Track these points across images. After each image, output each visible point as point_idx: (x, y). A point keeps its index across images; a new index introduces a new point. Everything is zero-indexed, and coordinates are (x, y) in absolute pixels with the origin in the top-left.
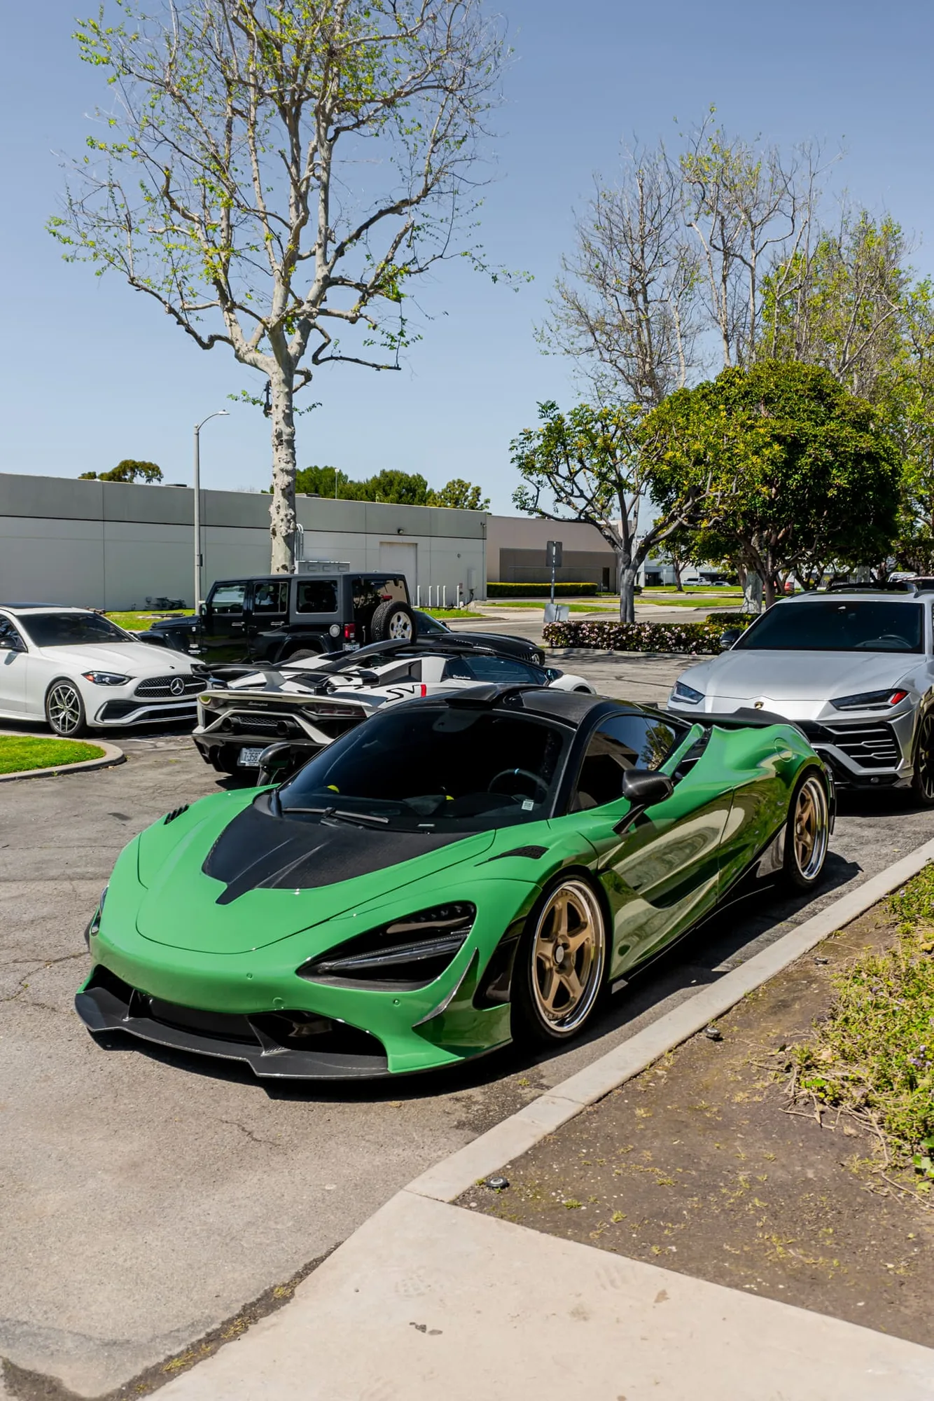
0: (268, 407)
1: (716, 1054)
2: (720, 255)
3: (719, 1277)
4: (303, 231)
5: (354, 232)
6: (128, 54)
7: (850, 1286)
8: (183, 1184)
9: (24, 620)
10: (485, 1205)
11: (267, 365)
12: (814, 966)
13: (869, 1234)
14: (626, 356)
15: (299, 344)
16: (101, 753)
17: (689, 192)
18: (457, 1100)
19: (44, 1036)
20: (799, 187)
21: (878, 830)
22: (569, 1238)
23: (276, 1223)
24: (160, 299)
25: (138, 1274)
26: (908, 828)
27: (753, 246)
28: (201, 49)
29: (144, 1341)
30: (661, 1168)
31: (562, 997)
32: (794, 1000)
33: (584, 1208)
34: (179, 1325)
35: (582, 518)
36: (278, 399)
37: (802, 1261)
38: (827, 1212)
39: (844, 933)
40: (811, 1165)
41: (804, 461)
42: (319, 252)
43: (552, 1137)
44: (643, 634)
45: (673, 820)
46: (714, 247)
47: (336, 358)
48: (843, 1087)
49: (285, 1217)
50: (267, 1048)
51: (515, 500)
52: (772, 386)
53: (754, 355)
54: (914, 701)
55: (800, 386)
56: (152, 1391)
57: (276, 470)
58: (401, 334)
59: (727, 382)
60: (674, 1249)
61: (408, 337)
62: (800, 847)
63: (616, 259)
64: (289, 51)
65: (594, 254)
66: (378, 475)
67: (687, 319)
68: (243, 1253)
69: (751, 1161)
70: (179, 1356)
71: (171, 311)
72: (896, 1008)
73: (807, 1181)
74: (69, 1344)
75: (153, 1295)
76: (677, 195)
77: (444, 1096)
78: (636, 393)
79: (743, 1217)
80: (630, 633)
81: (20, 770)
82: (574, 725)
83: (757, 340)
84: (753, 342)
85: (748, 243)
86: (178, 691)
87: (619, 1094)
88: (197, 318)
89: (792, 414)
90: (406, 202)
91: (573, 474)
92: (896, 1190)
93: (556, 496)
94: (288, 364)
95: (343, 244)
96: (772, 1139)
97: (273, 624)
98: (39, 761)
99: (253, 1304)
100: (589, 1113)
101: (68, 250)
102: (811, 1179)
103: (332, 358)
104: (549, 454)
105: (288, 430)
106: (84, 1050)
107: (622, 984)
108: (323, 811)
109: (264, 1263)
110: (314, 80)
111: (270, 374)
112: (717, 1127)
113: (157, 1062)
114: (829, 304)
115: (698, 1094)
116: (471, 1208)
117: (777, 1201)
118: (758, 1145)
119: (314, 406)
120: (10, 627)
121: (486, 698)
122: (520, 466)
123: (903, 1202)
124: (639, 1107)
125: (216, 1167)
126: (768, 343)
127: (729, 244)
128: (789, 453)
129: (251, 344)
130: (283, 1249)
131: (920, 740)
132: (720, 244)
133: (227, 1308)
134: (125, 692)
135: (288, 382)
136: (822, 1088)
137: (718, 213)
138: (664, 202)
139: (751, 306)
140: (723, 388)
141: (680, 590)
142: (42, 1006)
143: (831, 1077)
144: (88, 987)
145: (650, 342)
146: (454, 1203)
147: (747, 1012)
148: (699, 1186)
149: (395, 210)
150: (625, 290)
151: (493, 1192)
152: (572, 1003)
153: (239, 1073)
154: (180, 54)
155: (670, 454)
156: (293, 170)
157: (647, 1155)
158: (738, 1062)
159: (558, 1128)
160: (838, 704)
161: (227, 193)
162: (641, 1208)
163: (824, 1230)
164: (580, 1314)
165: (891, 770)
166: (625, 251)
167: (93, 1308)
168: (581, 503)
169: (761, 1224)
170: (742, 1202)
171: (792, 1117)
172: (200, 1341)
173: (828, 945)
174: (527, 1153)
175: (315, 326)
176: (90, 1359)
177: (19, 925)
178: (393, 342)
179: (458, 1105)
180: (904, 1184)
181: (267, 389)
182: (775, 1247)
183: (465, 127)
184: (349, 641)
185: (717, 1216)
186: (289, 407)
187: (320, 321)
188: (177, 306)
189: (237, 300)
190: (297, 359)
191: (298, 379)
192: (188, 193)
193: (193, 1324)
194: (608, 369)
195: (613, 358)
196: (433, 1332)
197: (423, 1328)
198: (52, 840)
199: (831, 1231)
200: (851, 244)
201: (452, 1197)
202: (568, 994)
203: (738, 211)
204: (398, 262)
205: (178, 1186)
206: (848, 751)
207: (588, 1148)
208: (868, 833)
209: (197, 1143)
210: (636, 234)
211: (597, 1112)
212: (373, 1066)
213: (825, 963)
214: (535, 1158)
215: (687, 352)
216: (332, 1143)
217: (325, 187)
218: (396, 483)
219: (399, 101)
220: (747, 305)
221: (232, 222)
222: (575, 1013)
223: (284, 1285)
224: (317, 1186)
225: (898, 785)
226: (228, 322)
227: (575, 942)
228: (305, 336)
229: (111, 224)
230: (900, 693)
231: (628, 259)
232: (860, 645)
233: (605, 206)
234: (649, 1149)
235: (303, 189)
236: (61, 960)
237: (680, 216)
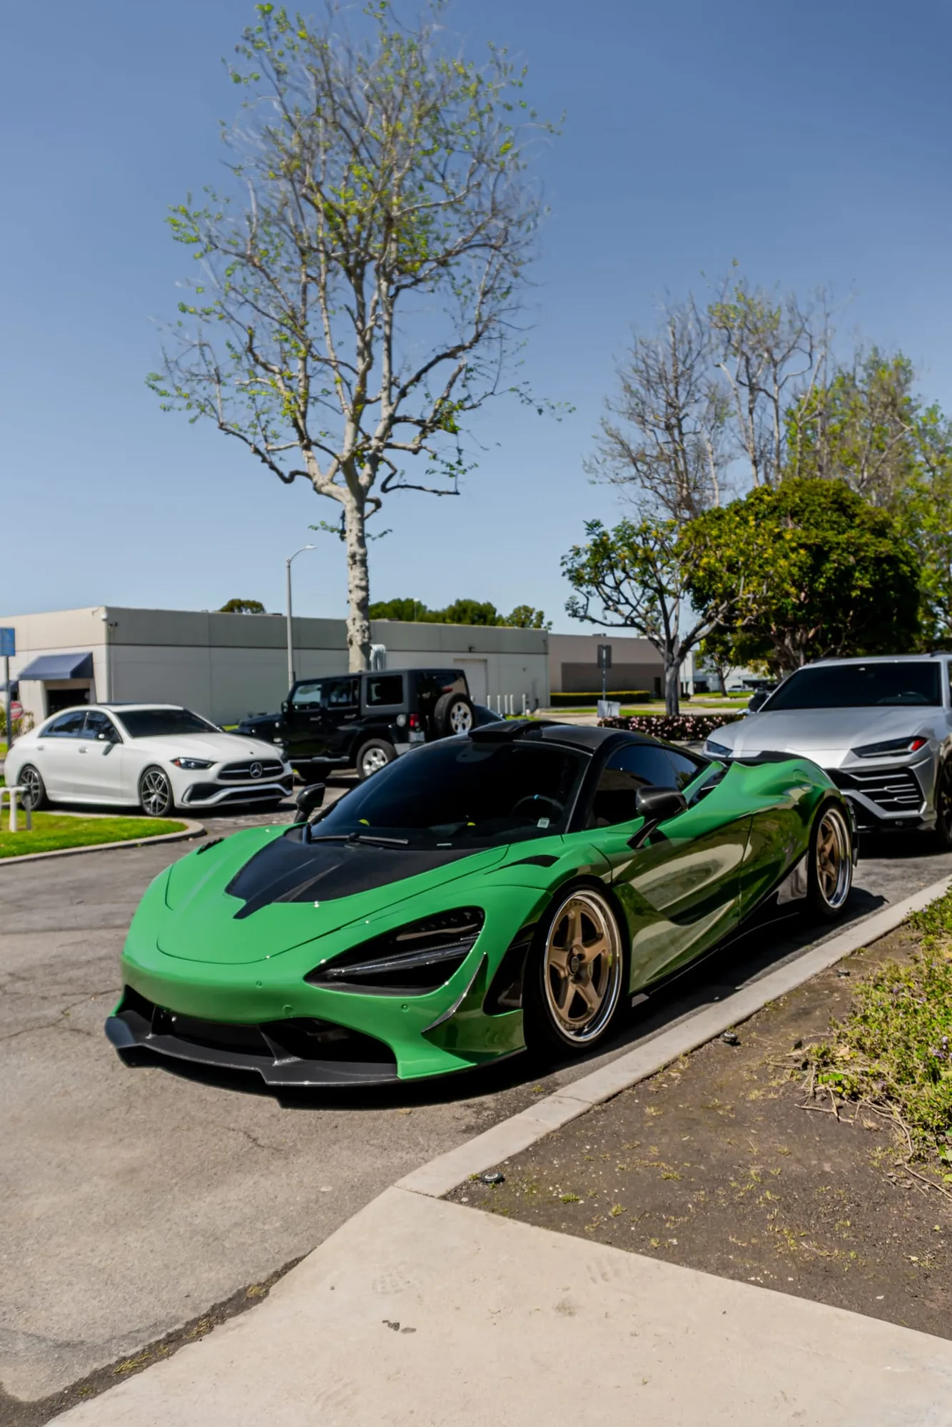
0: (343, 532)
1: (734, 1057)
2: (745, 391)
3: (723, 1269)
4: (369, 374)
5: (413, 375)
6: (214, 233)
7: (868, 1280)
8: (176, 1189)
9: (121, 716)
10: (477, 1200)
11: (341, 495)
12: (837, 979)
13: (890, 1226)
14: (665, 483)
15: (369, 476)
16: (183, 827)
17: (716, 336)
18: (469, 1106)
19: (73, 1056)
20: (815, 327)
21: (904, 869)
22: (562, 1231)
23: (264, 1224)
24: (245, 440)
25: (110, 1275)
26: (934, 867)
27: (775, 381)
28: (278, 225)
29: (100, 1341)
30: (668, 1163)
31: (579, 1007)
32: (815, 1008)
33: (581, 1202)
34: (140, 1326)
35: (629, 622)
36: (352, 526)
37: (815, 1254)
38: (845, 1205)
39: (867, 951)
40: (829, 1159)
41: (829, 567)
42: (384, 395)
43: (555, 1135)
44: (687, 725)
45: (690, 839)
46: (741, 383)
47: (402, 487)
48: (862, 1081)
49: (275, 1218)
50: (280, 1057)
51: (567, 609)
52: (797, 500)
53: (780, 477)
54: (933, 747)
55: (822, 500)
56: (97, 1394)
57: (351, 587)
58: (459, 463)
59: (756, 499)
60: (675, 1241)
61: (465, 465)
62: (824, 878)
63: (653, 398)
64: (353, 220)
65: (634, 394)
66: (453, 604)
67: (719, 449)
68: (223, 1253)
69: (763, 1155)
70: (132, 1357)
71: (257, 451)
72: (917, 1007)
73: (824, 1174)
74: (21, 1345)
75: (120, 1295)
76: (705, 340)
77: (456, 1103)
78: (676, 515)
79: (752, 1211)
80: (675, 724)
81: (107, 842)
82: (591, 751)
83: (782, 463)
84: (779, 466)
85: (771, 378)
86: (256, 774)
87: (630, 1094)
88: (281, 459)
89: (817, 525)
90: (461, 348)
91: (618, 584)
92: (920, 1183)
93: (604, 605)
94: (360, 494)
95: (406, 387)
96: (787, 1133)
97: (346, 717)
98: (125, 834)
99: (223, 1304)
100: (597, 1113)
101: (166, 401)
102: (828, 1173)
103: (398, 486)
104: (596, 566)
105: (361, 551)
106: (108, 1068)
107: (643, 998)
108: (347, 837)
109: (243, 1263)
110: (376, 245)
111: (345, 502)
112: (733, 1123)
113: (177, 1078)
114: (847, 432)
115: (712, 1094)
116: (461, 1203)
117: (790, 1195)
118: (772, 1140)
119: (385, 533)
120: (108, 720)
121: (507, 730)
122: (570, 579)
123: (928, 1194)
124: (649, 1107)
125: (214, 1171)
126: (793, 467)
127: (754, 381)
128: (814, 558)
129: (328, 477)
130: (266, 1249)
131: (942, 785)
132: (745, 381)
133: (195, 1308)
134: (210, 775)
135: (360, 509)
136: (840, 1082)
137: (743, 354)
138: (694, 346)
139: (776, 434)
140: (753, 504)
141: (725, 695)
142: (78, 1031)
143: (850, 1074)
144: (121, 1010)
145: (686, 469)
146: (444, 1198)
147: (768, 1020)
148: (707, 1181)
149: (451, 355)
150: (662, 425)
151: (486, 1187)
152: (589, 1014)
153: (249, 1083)
154: (259, 231)
155: (705, 560)
156: (359, 324)
157: (654, 1150)
158: (755, 1064)
159: (563, 1126)
160: (860, 752)
161: (303, 348)
162: (643, 1202)
163: (841, 1222)
164: (565, 1309)
165: (914, 813)
166: (661, 391)
167: (55, 1310)
168: (626, 610)
169: (772, 1217)
170: (752, 1195)
171: (808, 1112)
172: (159, 1342)
173: (851, 961)
174: (527, 1150)
175: (382, 459)
176: (38, 1361)
177: (75, 965)
178: (451, 471)
179: (469, 1111)
180: (928, 1176)
181: (343, 517)
182: (786, 1240)
183: (510, 279)
184: (414, 729)
185: (725, 1209)
186: (362, 531)
187: (387, 454)
188: (262, 447)
189: (313, 437)
190: (367, 488)
191: (369, 507)
192: (268, 347)
193: (155, 1324)
194: (649, 495)
195: (654, 484)
196: (406, 1330)
197: (396, 1326)
198: (123, 896)
199: (849, 1223)
200: (865, 375)
201: (443, 1192)
202: (585, 1005)
203: (760, 351)
204: (454, 398)
205: (171, 1189)
206: (872, 796)
207: (592, 1144)
208: (894, 872)
209: (200, 1150)
210: (670, 375)
211: (605, 1111)
212: (381, 1073)
213: (847, 974)
214: (536, 1153)
215: (721, 478)
216: (336, 1148)
217: (388, 339)
218: (469, 611)
219: (451, 260)
220: (772, 433)
221: (310, 372)
222: (593, 1025)
223: (259, 1285)
224: (313, 1187)
225: (923, 827)
226: (306, 460)
227: (590, 953)
228: (375, 469)
229: (201, 378)
230: (919, 740)
231: (664, 398)
232: (881, 701)
233: (642, 352)
234: (657, 1145)
235: (367, 338)
236: (107, 992)
237: (709, 358)
